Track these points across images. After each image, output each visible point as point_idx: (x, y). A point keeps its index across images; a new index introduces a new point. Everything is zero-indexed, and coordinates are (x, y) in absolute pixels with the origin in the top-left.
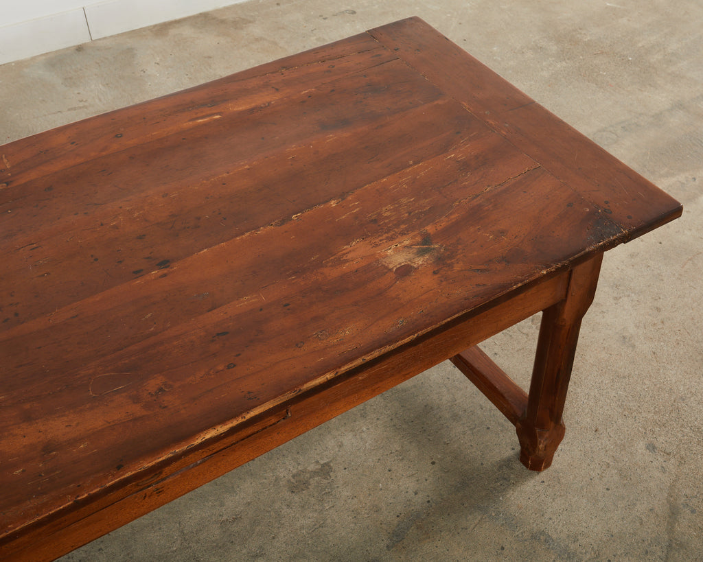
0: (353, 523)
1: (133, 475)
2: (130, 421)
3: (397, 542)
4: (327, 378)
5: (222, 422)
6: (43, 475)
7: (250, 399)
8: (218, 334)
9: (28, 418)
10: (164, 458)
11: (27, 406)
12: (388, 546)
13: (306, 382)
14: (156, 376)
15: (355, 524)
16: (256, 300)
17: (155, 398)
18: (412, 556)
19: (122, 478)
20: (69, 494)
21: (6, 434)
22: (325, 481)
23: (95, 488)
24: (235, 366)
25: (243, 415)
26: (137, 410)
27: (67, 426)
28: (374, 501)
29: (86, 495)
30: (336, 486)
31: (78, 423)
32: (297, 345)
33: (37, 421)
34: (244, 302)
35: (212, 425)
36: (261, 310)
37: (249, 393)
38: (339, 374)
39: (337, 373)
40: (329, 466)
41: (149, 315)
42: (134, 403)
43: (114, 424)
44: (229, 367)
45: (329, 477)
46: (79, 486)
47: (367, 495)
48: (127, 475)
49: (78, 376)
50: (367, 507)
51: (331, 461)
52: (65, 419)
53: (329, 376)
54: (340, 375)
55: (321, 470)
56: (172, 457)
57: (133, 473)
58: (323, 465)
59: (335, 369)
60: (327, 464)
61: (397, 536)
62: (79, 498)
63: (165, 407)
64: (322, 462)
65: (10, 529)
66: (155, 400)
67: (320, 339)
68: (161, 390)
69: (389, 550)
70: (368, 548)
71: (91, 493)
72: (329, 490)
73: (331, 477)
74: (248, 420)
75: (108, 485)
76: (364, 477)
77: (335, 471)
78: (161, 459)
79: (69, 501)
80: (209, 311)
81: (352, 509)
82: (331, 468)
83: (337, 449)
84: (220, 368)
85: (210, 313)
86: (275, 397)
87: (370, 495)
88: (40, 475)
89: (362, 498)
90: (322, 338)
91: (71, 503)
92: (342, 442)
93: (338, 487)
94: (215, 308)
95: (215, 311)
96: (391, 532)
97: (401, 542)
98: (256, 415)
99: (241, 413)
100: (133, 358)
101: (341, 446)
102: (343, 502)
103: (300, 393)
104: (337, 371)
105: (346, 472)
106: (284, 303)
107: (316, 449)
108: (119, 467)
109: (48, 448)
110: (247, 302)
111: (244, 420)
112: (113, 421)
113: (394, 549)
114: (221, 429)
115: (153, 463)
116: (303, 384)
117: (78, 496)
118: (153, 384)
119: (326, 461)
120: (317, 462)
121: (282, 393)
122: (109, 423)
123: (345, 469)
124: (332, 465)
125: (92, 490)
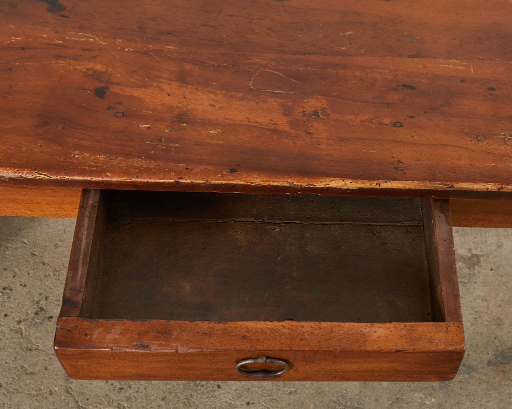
0: (470, 322)
1: (242, 185)
2: (270, 130)
3: (500, 362)
4: (487, 188)
5: (355, 177)
6: (163, 141)
7: (396, 168)
8: (405, 86)
9: (182, 79)
10: (279, 184)
11: (188, 67)
12: (489, 362)
13: (463, 181)
14: (319, 97)
15: (472, 324)
16: (464, 68)
17: (305, 119)
18: (507, 383)
19: (230, 182)
20: (174, 172)
21: (155, 84)
22: (467, 271)
23: (200, 179)
24: (401, 126)
25: (380, 181)
26: (282, 123)
27: (210, 105)
28: (501, 314)
29: (189, 181)
30: (474, 280)
31: (222, 107)
32: (477, 136)
33: (188, 86)
34: (449, 64)
35: (343, 176)
36: (462, 81)
37: (399, 161)
38: (503, 190)
39: (502, 188)
40: (479, 259)
41: (350, 33)
42: (284, 114)
43: (253, 125)
44: (394, 125)
45: (472, 269)
46: (187, 169)
47: (498, 305)
48: (235, 182)
49: (249, 61)
50: (491, 316)
51: (483, 255)
52: (213, 97)
53: (491, 187)
54: (504, 192)
55: (469, 258)
56: (288, 187)
57: (243, 183)
58: (473, 256)
59: (502, 183)
60: (477, 256)
61: (503, 357)
62: (181, 181)
63: (310, 133)
64: (474, 252)
65: (107, 176)
66: (304, 122)
67: (505, 143)
68: (316, 114)
69: (489, 366)
70: (471, 353)
71: (195, 181)
72: (466, 281)
73: (474, 269)
74: (382, 190)
75: (214, 182)
76: (504, 287)
77: (480, 267)
78: (275, 184)
79: (171, 179)
80: (409, 57)
81: (477, 310)
82: (479, 262)
83: (494, 248)
84: (386, 121)
85: (410, 59)
86: (423, 180)
87: (500, 306)
88: (161, 140)
89: (491, 305)
90: (508, 142)
91: (173, 181)
92: (502, 244)
93: (475, 282)
94: (418, 57)
95: (416, 60)
96: (500, 351)
97: (504, 366)
98: (393, 189)
99: (379, 179)
100: (309, 69)
101: (500, 246)
102: (472, 299)
103: (449, 189)
104: (503, 186)
105: (491, 273)
106: (491, 86)
107: (475, 237)
108: (233, 171)
109: (183, 117)
110: (453, 66)
111: (377, 187)
112: (254, 122)
113: (494, 368)
114: (350, 184)
115: (266, 184)
116: (458, 182)
117: (181, 178)
118: (314, 104)
119: (479, 253)
120: (470, 250)
121: (433, 179)
122: (250, 122)
123: (492, 270)
124: (482, 259)
125: (197, 180)
